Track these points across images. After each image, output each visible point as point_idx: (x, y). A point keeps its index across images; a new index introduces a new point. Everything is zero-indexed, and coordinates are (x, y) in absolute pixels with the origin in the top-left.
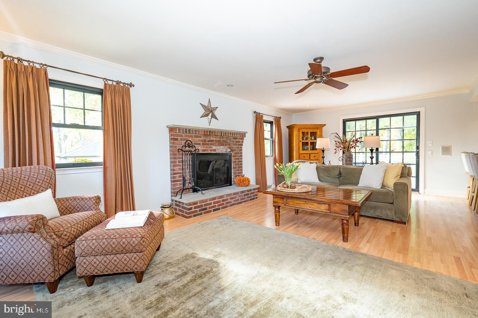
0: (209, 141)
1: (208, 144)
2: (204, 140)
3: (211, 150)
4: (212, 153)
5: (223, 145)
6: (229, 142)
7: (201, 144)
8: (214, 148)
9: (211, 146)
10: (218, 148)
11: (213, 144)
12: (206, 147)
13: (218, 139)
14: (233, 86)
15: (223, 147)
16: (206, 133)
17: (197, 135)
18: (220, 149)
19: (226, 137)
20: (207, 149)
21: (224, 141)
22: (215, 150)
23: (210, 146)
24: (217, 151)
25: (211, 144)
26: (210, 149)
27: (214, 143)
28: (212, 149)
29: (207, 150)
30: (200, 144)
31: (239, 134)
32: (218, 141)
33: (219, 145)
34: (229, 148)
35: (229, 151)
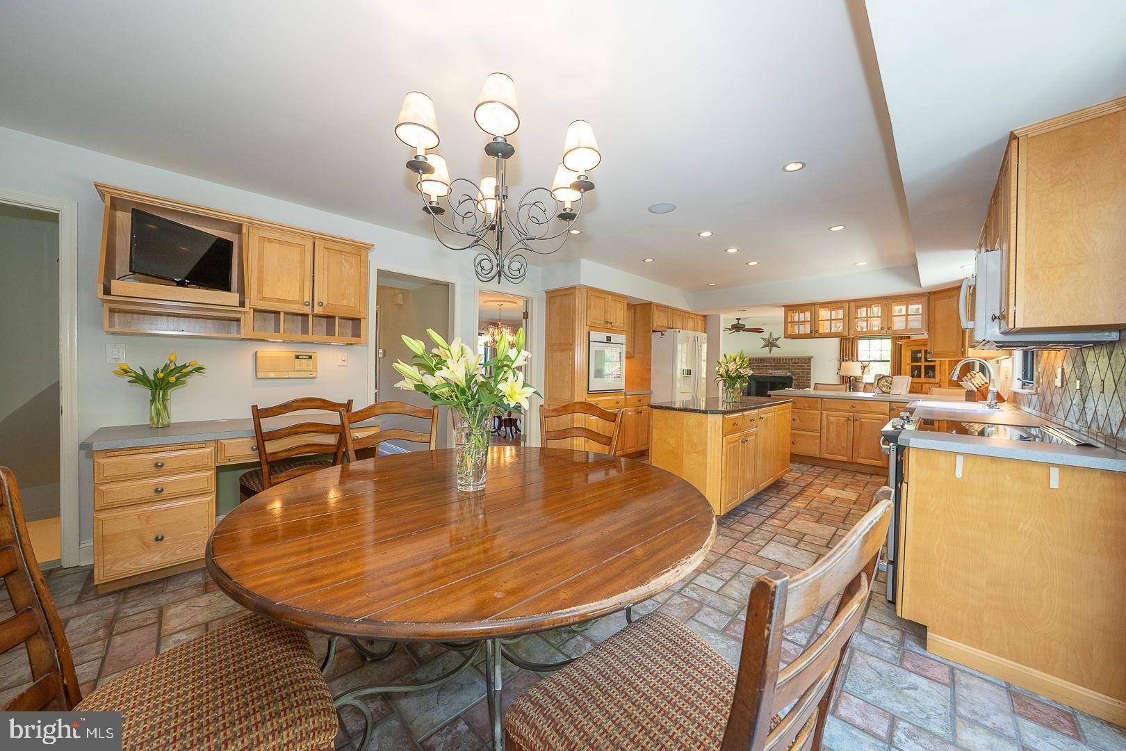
5: (780, 369)
9: (767, 370)
15: (781, 371)
31: (799, 359)
32: (774, 366)
33: (776, 369)
34: (790, 372)
35: (789, 374)
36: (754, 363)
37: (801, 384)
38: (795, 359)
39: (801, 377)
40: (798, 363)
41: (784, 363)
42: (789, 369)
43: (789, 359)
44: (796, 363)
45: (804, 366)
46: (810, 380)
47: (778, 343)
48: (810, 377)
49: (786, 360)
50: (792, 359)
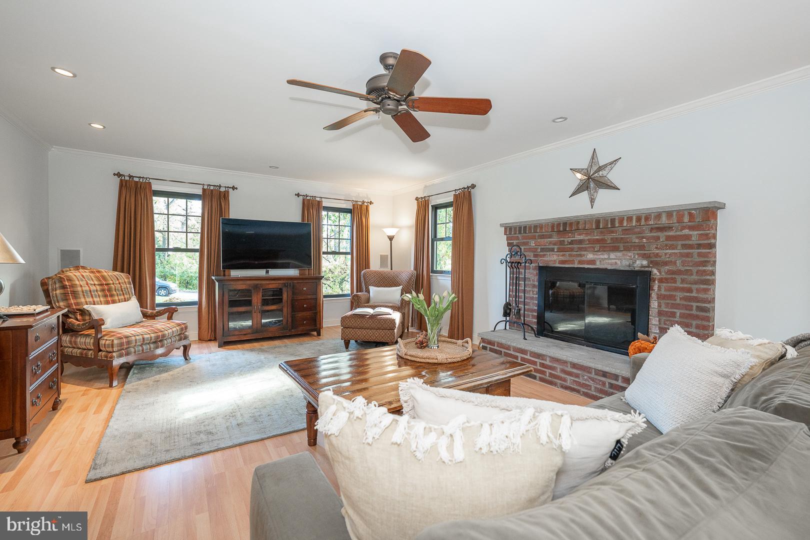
0: (571, 243)
1: (572, 250)
2: (560, 241)
3: (580, 262)
4: (584, 268)
5: (615, 249)
6: (637, 241)
7: (556, 250)
8: (590, 256)
9: (583, 253)
10: (602, 257)
11: (585, 249)
12: (570, 255)
13: (597, 237)
14: (566, 119)
15: (619, 254)
16: (557, 228)
17: (545, 233)
18: (609, 259)
19: (620, 229)
20: (571, 259)
21: (615, 240)
22: (593, 262)
23: (578, 253)
24: (598, 263)
25: (580, 249)
26: (579, 259)
27: (589, 247)
28: (584, 258)
29: (572, 262)
30: (553, 250)
31: (669, 214)
32: (598, 241)
33: (603, 249)
34: (644, 257)
35: (640, 263)
36: (550, 237)
37: (679, 295)
38: (659, 216)
39: (679, 272)
40: (670, 228)
41: (626, 231)
42: (642, 247)
43: (639, 219)
44: (661, 229)
45: (688, 237)
46: (713, 282)
47: (613, 176)
48: (713, 273)
49: (630, 219)
50: (647, 218)
